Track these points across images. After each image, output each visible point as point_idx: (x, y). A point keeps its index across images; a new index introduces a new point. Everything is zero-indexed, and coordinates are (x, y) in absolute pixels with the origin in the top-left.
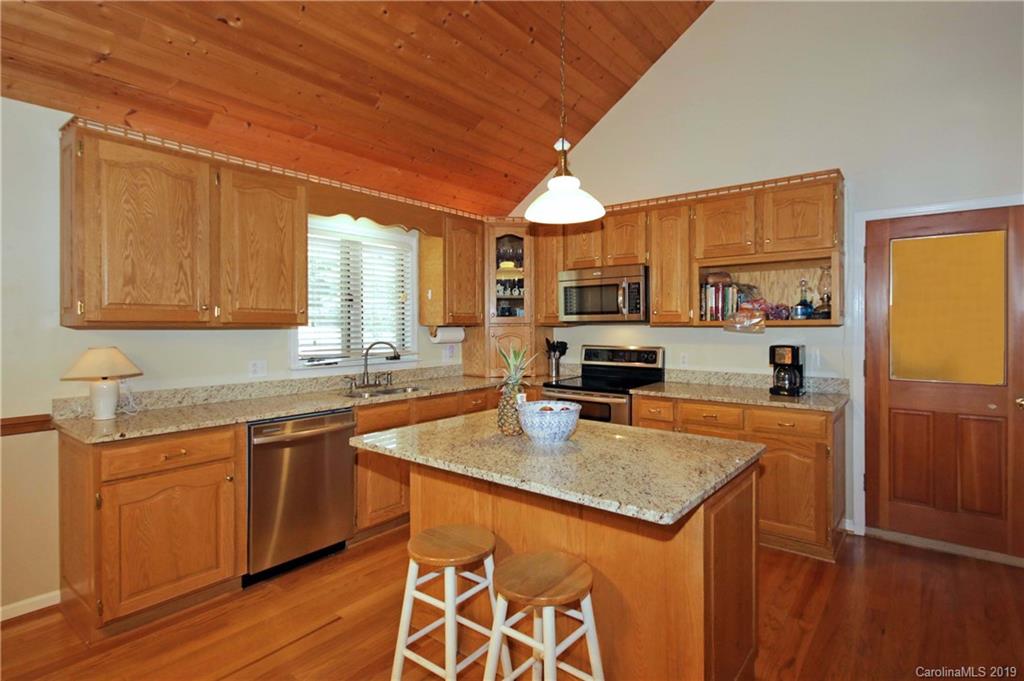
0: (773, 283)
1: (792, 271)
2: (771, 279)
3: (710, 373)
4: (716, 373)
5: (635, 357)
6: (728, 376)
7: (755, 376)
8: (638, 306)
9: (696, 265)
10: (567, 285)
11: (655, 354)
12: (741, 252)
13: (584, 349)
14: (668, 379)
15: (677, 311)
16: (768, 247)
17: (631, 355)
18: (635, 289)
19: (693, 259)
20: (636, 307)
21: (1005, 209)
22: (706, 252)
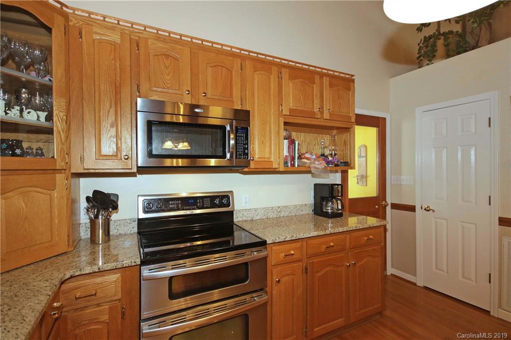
4: (272, 208)
5: (207, 202)
8: (246, 151)
9: (282, 120)
10: (153, 118)
11: (228, 197)
12: (312, 115)
13: (141, 199)
14: (236, 219)
15: (269, 158)
16: (326, 115)
17: (203, 203)
18: (243, 133)
19: (280, 113)
20: (244, 151)
21: (379, 118)
22: (291, 110)
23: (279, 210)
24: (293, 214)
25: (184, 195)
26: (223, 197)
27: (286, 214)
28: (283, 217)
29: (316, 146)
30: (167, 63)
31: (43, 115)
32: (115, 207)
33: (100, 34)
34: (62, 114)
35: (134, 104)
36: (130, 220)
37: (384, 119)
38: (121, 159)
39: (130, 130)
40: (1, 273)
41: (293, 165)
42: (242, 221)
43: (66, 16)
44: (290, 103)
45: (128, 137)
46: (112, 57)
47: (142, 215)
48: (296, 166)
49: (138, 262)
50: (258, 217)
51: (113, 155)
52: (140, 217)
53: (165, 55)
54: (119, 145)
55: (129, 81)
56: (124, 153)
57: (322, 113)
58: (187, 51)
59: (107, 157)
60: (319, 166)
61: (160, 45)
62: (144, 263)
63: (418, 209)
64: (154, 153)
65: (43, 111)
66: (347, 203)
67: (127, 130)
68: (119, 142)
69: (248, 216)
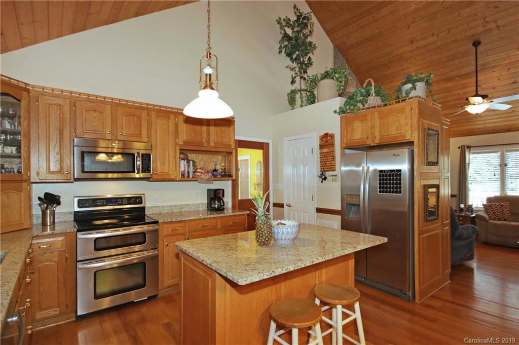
0: (200, 160)
1: (208, 156)
2: (200, 158)
3: (172, 206)
4: (176, 206)
5: (125, 201)
6: (182, 207)
7: (194, 205)
8: (149, 169)
9: (178, 148)
10: (85, 149)
11: (141, 198)
12: (201, 144)
13: (76, 200)
14: (147, 213)
15: (168, 172)
16: (212, 144)
17: (122, 201)
18: (147, 157)
19: (176, 144)
20: (148, 169)
21: (263, 143)
22: (184, 142)
23: (181, 207)
24: (192, 210)
25: (109, 196)
26: (137, 197)
27: (187, 210)
28: (184, 211)
29: (212, 163)
30: (95, 115)
31: (14, 149)
32: (59, 203)
33: (49, 100)
34: (26, 149)
35: (72, 141)
36: (68, 212)
37: (268, 144)
38: (63, 174)
39: (69, 156)
40: (1, 234)
41: (188, 176)
42: (153, 214)
43: (28, 91)
44: (183, 137)
45: (68, 160)
46: (58, 113)
47: (77, 209)
48: (191, 177)
49: (76, 230)
50: (165, 212)
51: (58, 172)
52: (75, 210)
53: (93, 110)
54: (62, 165)
55: (68, 127)
56: (65, 170)
57: (209, 142)
58: (109, 107)
59: (54, 173)
60: (204, 177)
61: (90, 104)
62: (78, 231)
63: (285, 205)
64: (86, 170)
65: (14, 146)
66: (237, 202)
67: (67, 156)
68: (62, 163)
69: (156, 211)
